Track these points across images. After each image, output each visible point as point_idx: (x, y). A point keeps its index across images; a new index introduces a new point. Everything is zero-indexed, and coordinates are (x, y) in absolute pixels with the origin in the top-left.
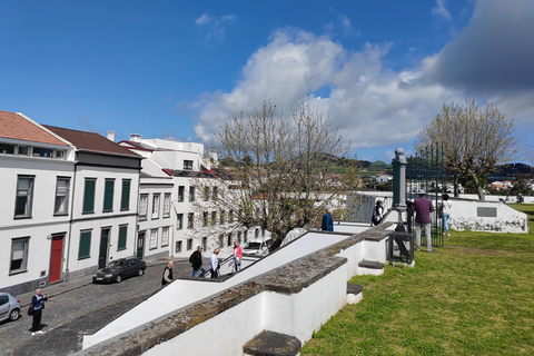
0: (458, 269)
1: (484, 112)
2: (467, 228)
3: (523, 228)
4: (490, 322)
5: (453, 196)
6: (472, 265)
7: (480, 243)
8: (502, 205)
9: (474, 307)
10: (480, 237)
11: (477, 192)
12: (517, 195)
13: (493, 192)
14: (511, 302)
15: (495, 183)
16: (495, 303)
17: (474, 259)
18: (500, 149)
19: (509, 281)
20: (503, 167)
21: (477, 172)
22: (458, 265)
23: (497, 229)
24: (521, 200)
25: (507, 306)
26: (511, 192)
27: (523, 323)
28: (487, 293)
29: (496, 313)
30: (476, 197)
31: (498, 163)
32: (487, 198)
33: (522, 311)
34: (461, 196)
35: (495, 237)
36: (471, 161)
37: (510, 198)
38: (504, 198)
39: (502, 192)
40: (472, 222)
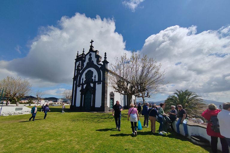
0: (5, 129)
1: (23, 81)
2: (10, 115)
3: (30, 112)
4: (18, 141)
5: (5, 105)
6: (11, 126)
7: (15, 119)
8: (25, 106)
9: (12, 139)
10: (15, 117)
11: (16, 103)
12: (29, 104)
13: (21, 103)
14: (26, 133)
15: (22, 101)
16: (20, 135)
17: (12, 124)
18: (27, 92)
19: (25, 128)
20: (26, 96)
21: (17, 97)
22: (5, 127)
23: (21, 114)
24: (30, 105)
25: (24, 135)
26: (27, 103)
27: (29, 138)
28: (17, 133)
29: (20, 138)
30: (15, 105)
31: (25, 95)
32: (19, 105)
33: (29, 135)
34: (9, 105)
35: (20, 116)
36: (16, 94)
37: (27, 105)
38: (25, 105)
39: (25, 103)
40: (13, 112)
